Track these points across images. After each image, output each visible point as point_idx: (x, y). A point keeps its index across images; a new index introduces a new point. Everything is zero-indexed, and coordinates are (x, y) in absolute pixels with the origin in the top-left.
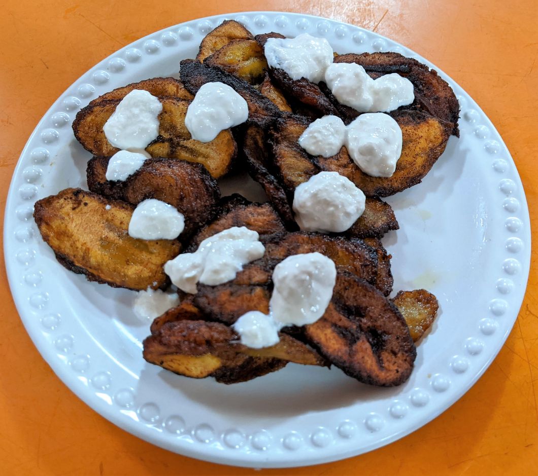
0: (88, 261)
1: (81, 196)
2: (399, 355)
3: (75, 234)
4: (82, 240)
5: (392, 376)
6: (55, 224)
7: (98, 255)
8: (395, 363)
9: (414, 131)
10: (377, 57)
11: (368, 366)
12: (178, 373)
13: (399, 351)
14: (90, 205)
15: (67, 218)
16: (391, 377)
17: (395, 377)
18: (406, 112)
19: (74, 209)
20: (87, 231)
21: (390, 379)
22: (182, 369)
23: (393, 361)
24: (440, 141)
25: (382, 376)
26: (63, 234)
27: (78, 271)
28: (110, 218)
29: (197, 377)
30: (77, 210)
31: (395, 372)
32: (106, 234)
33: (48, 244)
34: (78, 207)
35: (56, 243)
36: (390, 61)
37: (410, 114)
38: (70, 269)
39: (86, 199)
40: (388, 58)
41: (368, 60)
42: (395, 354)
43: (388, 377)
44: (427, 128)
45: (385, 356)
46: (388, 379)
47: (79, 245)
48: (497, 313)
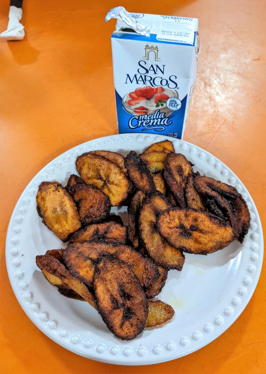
0: (45, 214)
1: (59, 187)
2: (133, 327)
3: (47, 201)
4: (47, 205)
5: (123, 334)
6: (44, 193)
7: (49, 213)
8: (129, 329)
9: (216, 229)
10: (223, 186)
11: (115, 322)
12: (46, 278)
13: (135, 325)
14: (60, 192)
15: (49, 193)
16: (121, 334)
17: (124, 335)
18: (218, 218)
19: (53, 191)
20: (52, 202)
21: (121, 335)
22: (48, 277)
23: (129, 328)
24: (228, 240)
25: (119, 331)
26: (43, 199)
27: (41, 216)
28: (63, 201)
29: (51, 284)
30: (55, 192)
31: (126, 333)
32: (57, 207)
33: (37, 200)
34: (55, 191)
35: (39, 201)
36: (228, 190)
37: (219, 220)
38: (39, 213)
39: (60, 190)
40: (228, 189)
41: (218, 185)
42: (132, 326)
43: (120, 333)
44: (224, 231)
45: (127, 323)
46: (120, 334)
47: (45, 206)
48: (194, 338)
